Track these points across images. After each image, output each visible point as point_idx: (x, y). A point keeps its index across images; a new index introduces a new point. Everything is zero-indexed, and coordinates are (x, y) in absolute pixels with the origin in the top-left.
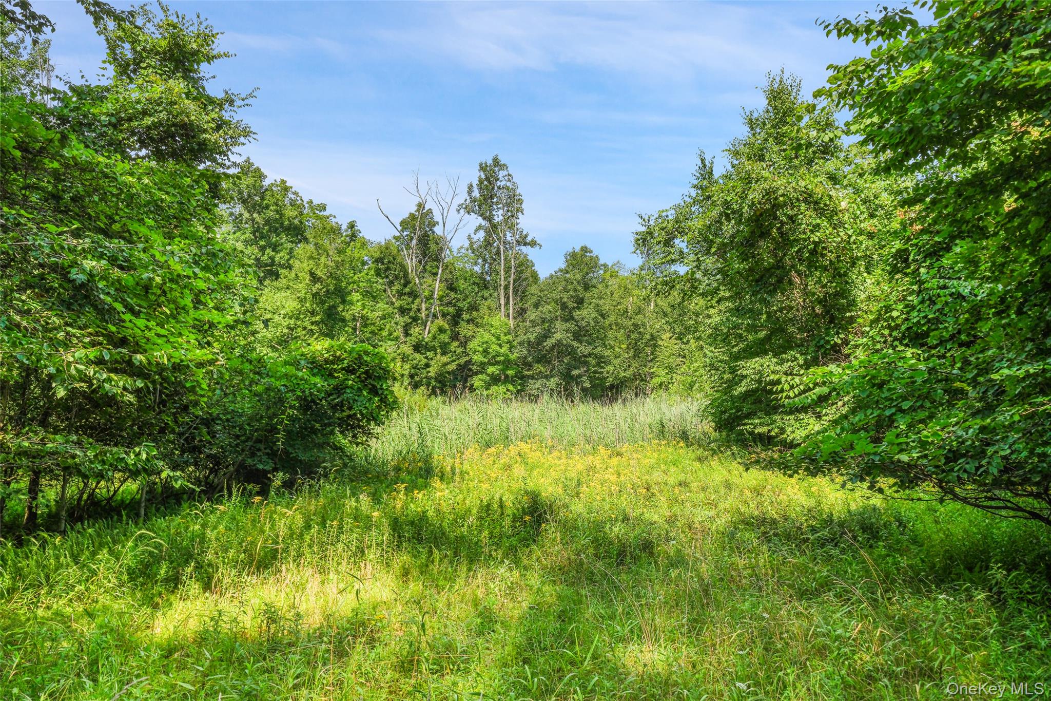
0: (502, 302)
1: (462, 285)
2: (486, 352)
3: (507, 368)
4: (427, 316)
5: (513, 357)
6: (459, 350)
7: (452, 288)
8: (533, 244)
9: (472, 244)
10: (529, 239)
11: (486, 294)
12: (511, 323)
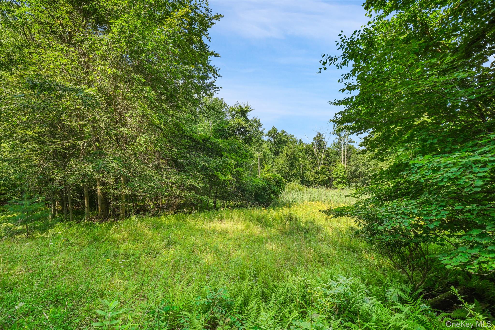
0: (343, 160)
1: (331, 155)
2: (337, 175)
3: (344, 179)
4: (320, 164)
5: (345, 176)
6: (329, 174)
7: (328, 156)
8: (354, 142)
9: (334, 143)
10: (352, 141)
11: (338, 158)
12: (345, 166)
